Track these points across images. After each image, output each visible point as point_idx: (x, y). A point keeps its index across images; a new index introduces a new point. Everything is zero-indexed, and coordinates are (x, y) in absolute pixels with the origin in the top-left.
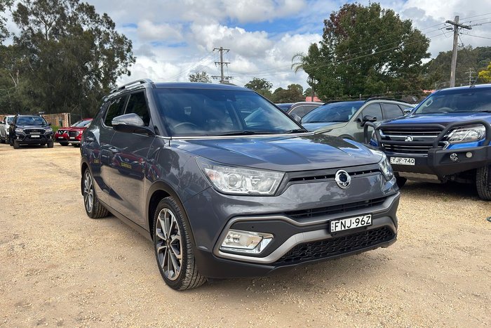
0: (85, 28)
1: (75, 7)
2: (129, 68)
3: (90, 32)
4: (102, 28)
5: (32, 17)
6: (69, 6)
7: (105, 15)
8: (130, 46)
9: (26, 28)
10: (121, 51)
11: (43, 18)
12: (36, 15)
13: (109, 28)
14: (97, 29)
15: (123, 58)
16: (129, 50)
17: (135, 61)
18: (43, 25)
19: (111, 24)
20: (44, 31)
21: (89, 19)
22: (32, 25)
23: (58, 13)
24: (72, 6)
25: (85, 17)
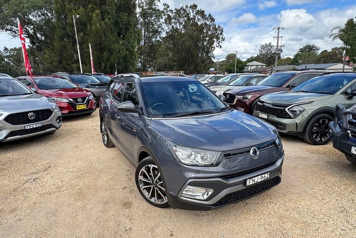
0: (199, 23)
1: (195, 12)
2: (220, 44)
3: (201, 25)
4: (208, 23)
5: (173, 20)
6: (191, 12)
7: (210, 15)
8: (222, 31)
9: (170, 26)
10: (216, 35)
11: (178, 20)
12: (175, 19)
13: (211, 22)
14: (205, 24)
15: (218, 38)
16: (221, 34)
17: (224, 40)
18: (178, 24)
19: (213, 20)
20: (178, 27)
21: (201, 18)
22: (173, 25)
23: (185, 16)
24: (193, 12)
25: (199, 17)
